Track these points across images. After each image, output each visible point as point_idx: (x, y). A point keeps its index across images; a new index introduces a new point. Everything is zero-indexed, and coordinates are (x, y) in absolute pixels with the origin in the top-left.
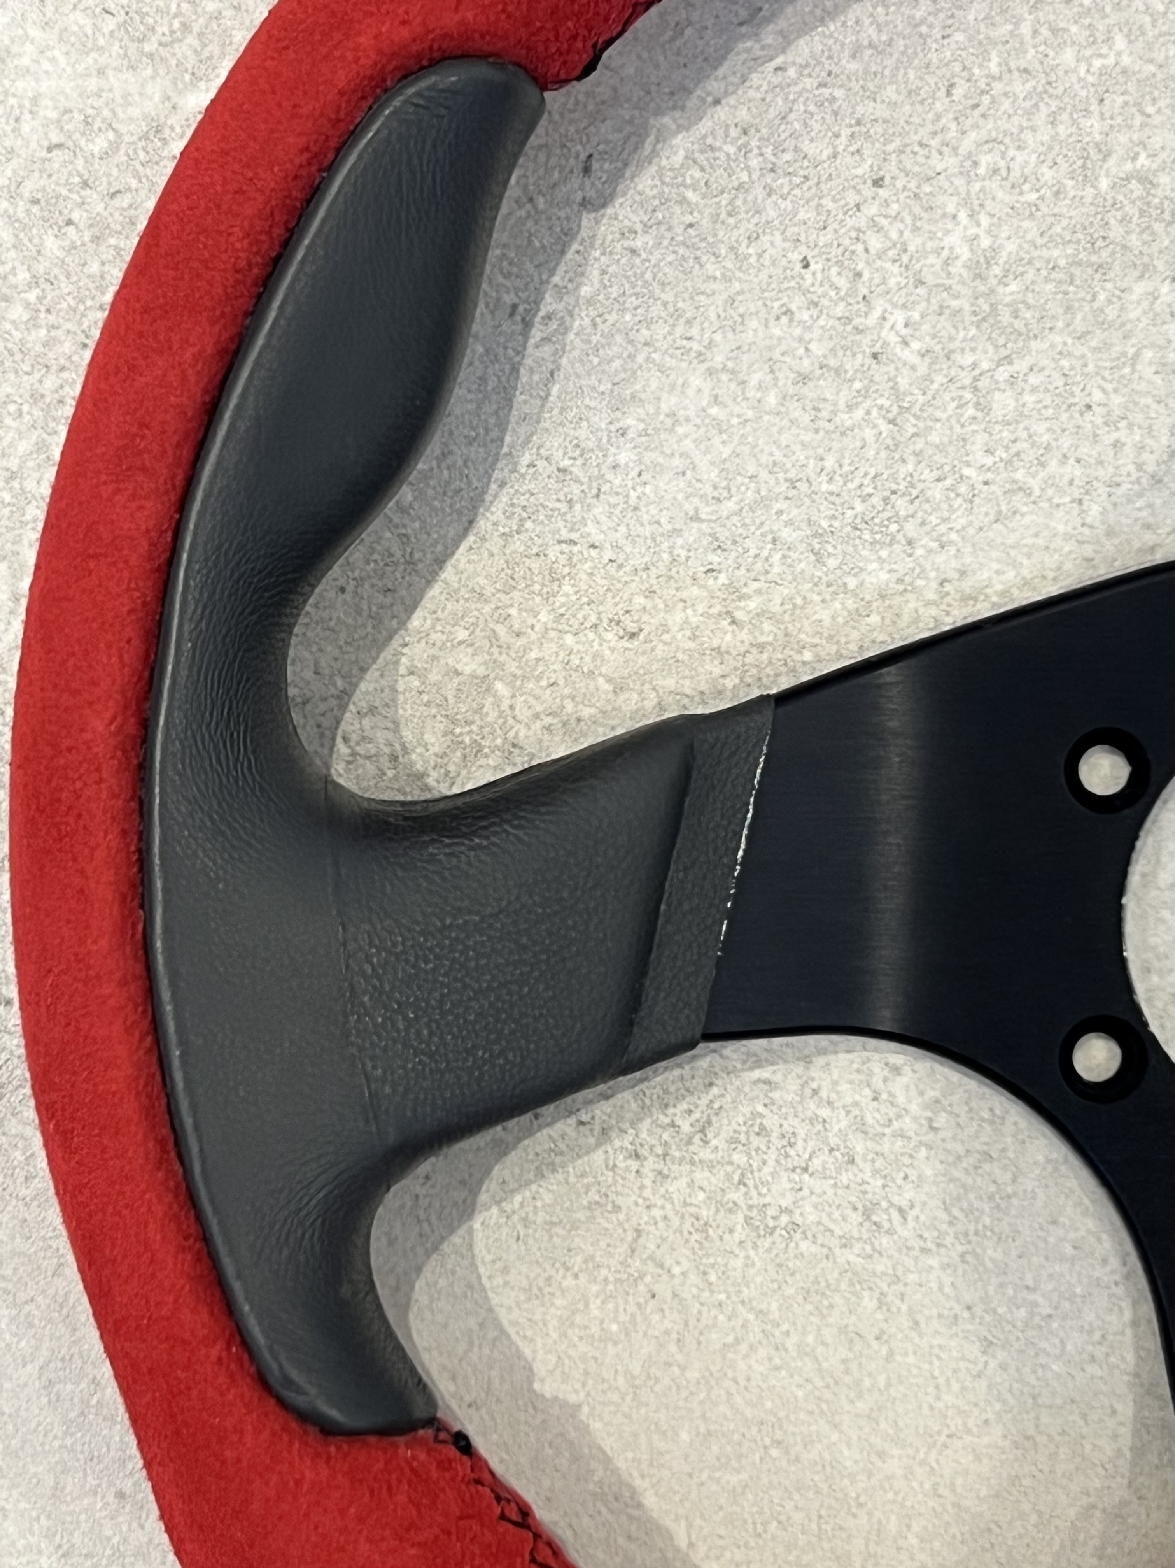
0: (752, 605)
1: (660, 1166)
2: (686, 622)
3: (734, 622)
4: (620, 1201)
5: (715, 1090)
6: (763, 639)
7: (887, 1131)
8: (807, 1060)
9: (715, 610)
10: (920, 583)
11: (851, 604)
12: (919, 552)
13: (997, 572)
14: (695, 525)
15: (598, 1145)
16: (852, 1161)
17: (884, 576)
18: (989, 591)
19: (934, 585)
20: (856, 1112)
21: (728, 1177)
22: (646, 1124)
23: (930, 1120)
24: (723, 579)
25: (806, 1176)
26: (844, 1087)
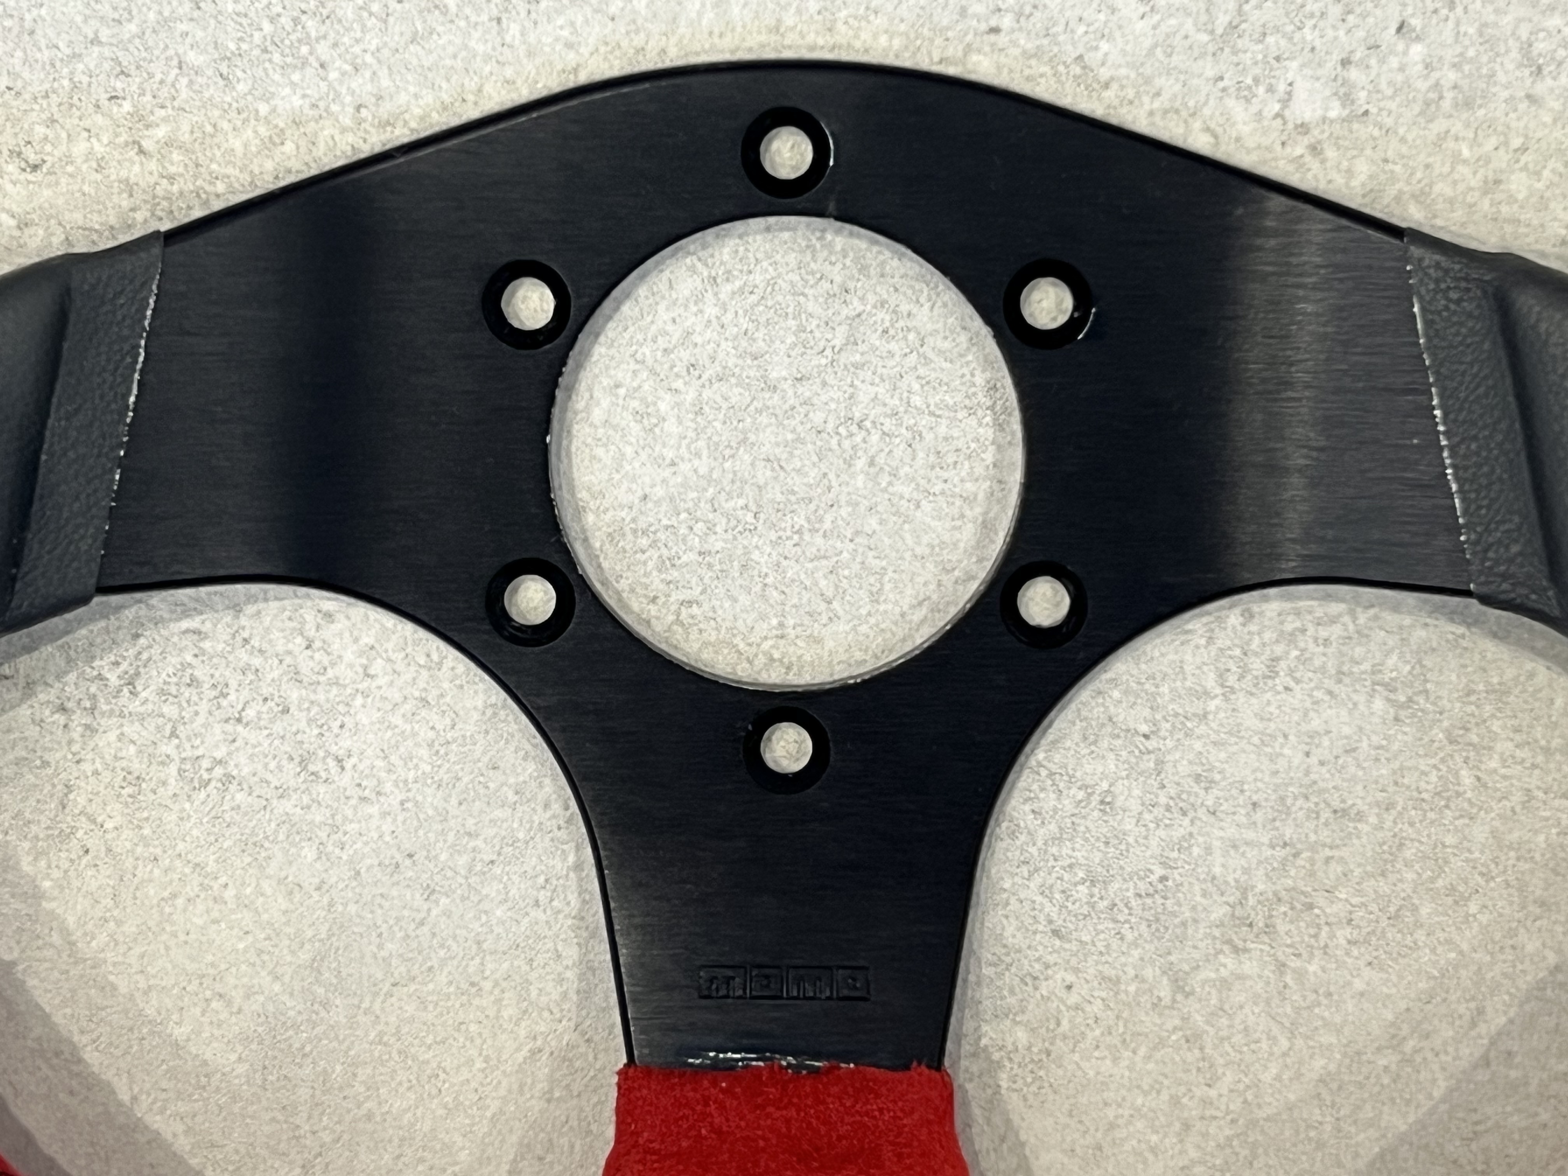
0: (161, 132)
1: (88, 720)
2: (91, 152)
3: (141, 151)
4: (46, 757)
5: (142, 641)
6: (173, 170)
7: (322, 679)
8: (237, 609)
9: (121, 140)
10: (335, 108)
11: (263, 130)
12: (333, 75)
13: (416, 96)
14: (96, 49)
15: (22, 701)
16: (286, 711)
17: (297, 101)
18: (407, 116)
19: (350, 110)
20: (288, 660)
21: (159, 729)
22: (72, 677)
23: (365, 668)
24: (127, 106)
25: (240, 728)
26: (276, 635)
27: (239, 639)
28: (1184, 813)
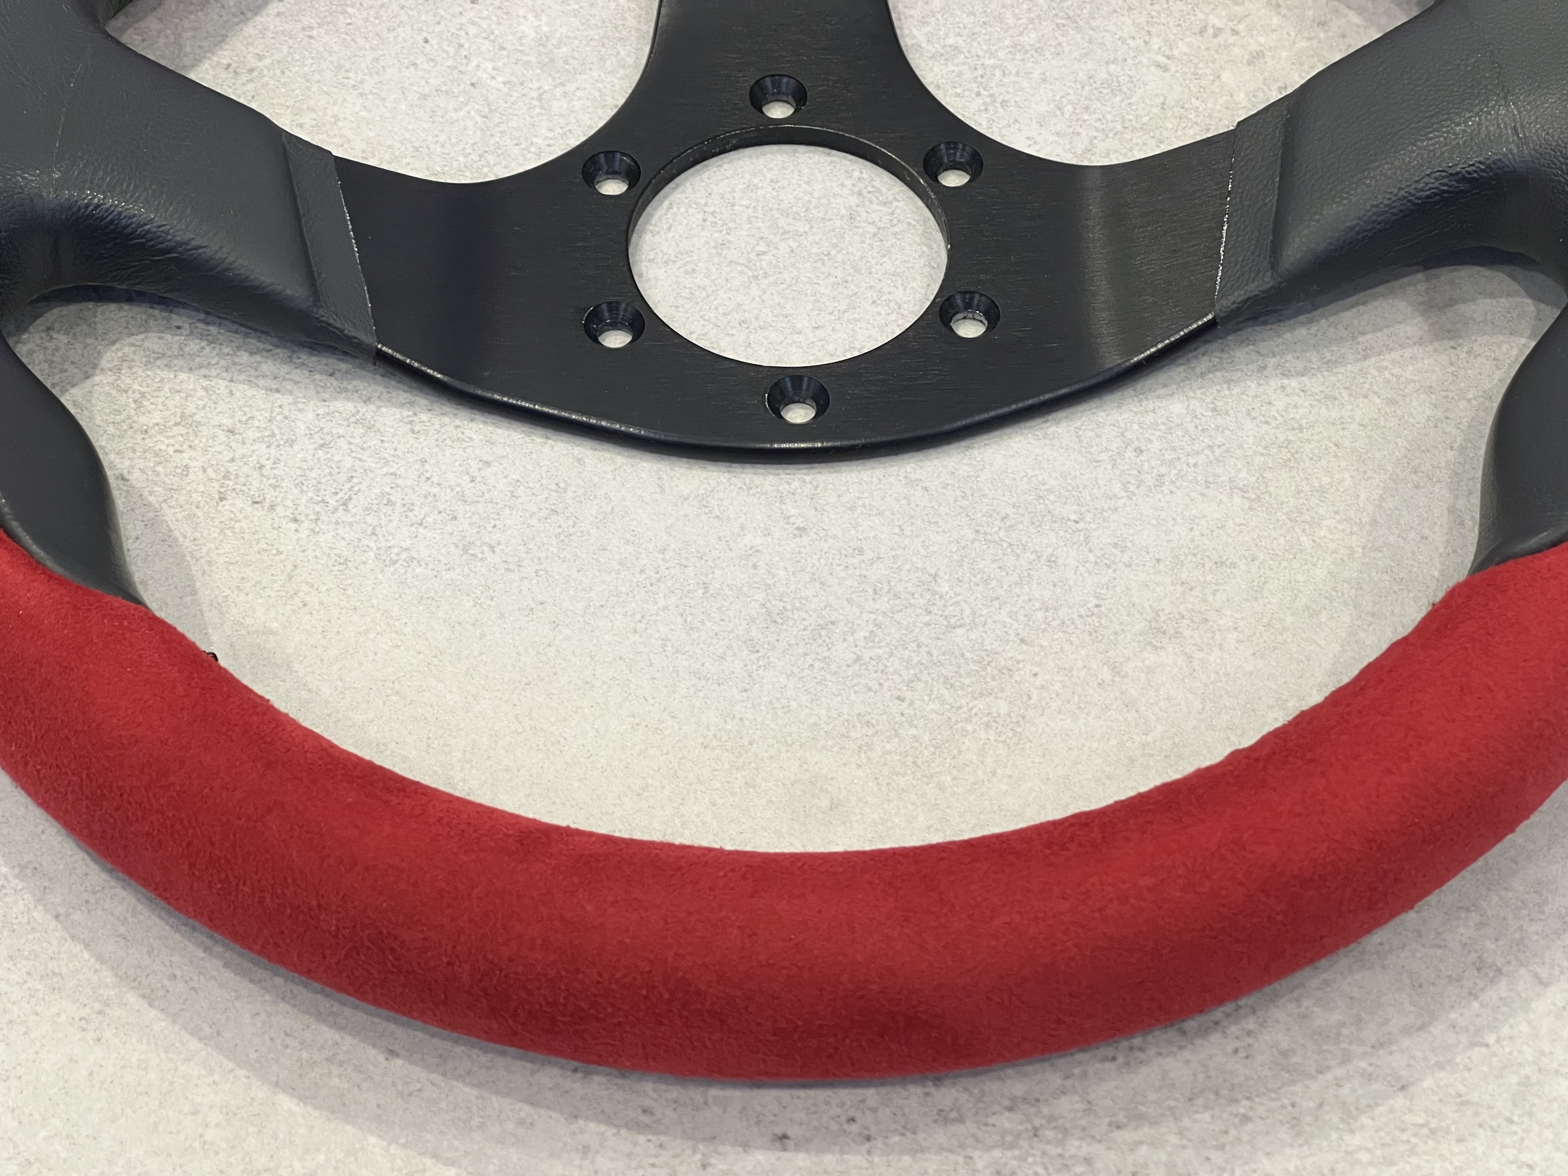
1: (313, 526)
4: (282, 548)
7: (481, 499)
16: (455, 518)
21: (363, 531)
27: (424, 478)
28: (1109, 567)
